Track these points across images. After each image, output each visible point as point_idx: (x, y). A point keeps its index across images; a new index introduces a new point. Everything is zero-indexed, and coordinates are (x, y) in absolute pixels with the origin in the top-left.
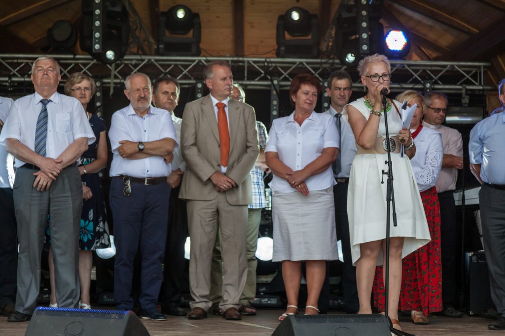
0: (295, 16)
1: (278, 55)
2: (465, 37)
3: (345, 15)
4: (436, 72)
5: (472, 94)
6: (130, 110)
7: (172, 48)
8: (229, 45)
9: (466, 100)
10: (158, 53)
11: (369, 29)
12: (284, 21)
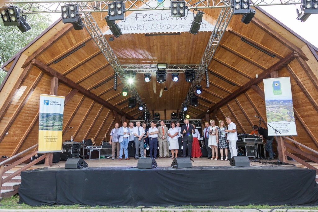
0: (173, 114)
1: (171, 119)
2: (198, 116)
3: (181, 113)
4: (194, 121)
5: (199, 124)
6: (151, 128)
7: (156, 119)
8: (164, 118)
9: (198, 125)
10: (154, 120)
11: (184, 115)
12: (172, 114)
